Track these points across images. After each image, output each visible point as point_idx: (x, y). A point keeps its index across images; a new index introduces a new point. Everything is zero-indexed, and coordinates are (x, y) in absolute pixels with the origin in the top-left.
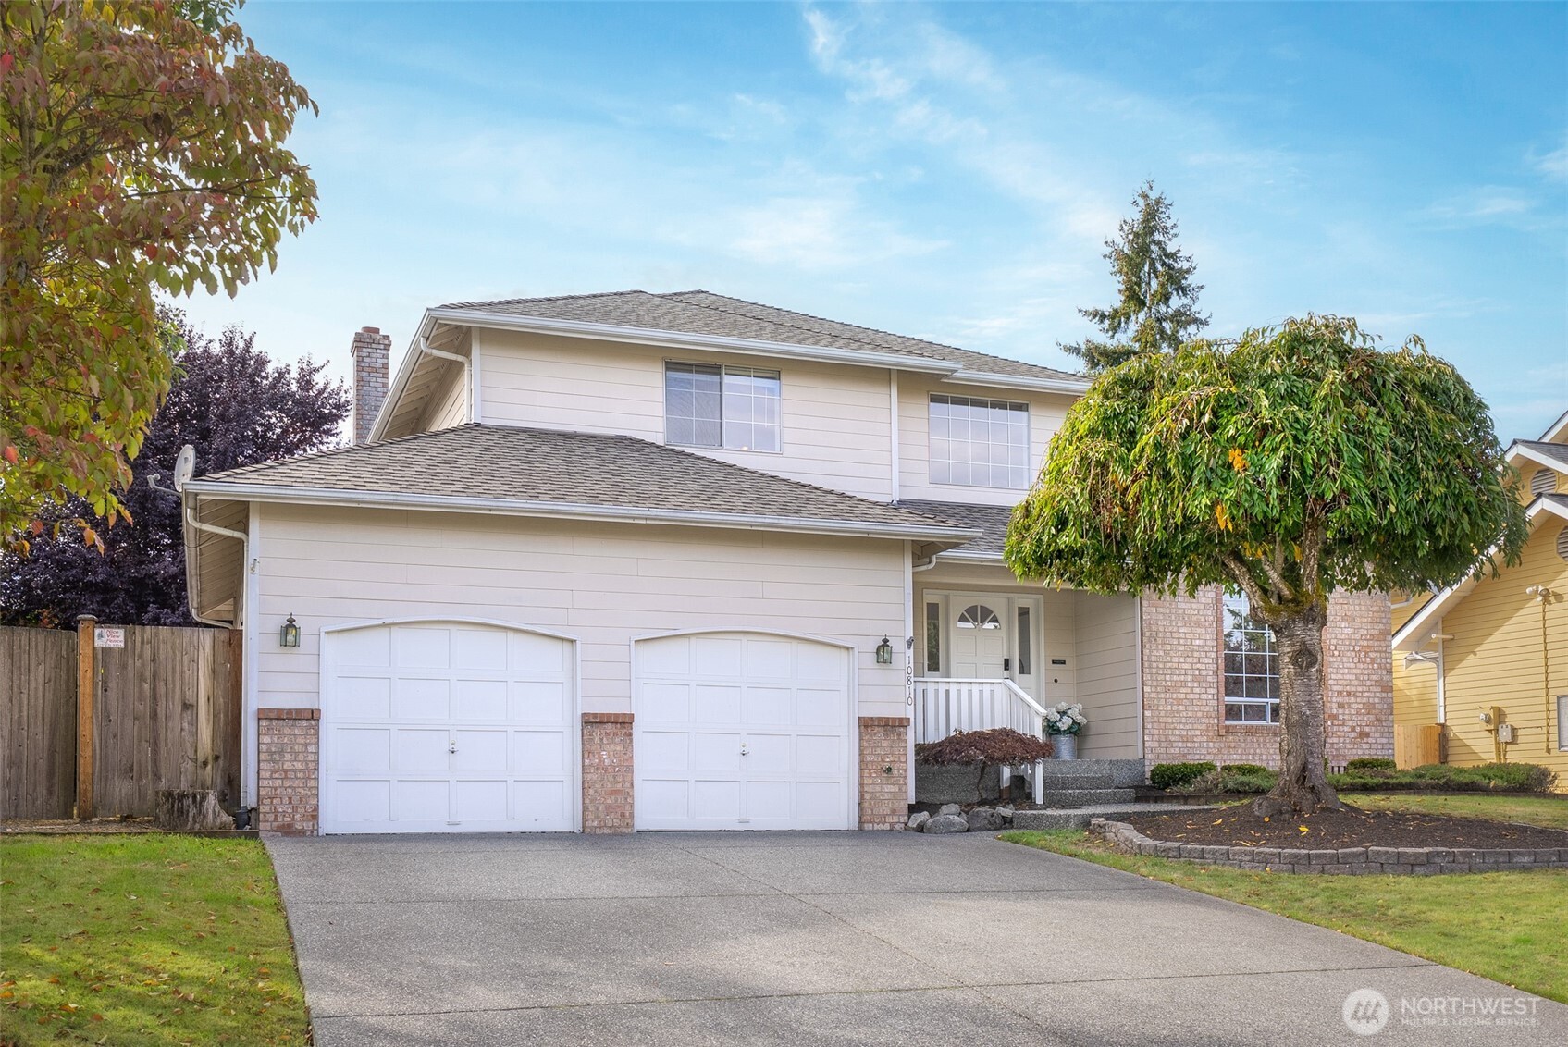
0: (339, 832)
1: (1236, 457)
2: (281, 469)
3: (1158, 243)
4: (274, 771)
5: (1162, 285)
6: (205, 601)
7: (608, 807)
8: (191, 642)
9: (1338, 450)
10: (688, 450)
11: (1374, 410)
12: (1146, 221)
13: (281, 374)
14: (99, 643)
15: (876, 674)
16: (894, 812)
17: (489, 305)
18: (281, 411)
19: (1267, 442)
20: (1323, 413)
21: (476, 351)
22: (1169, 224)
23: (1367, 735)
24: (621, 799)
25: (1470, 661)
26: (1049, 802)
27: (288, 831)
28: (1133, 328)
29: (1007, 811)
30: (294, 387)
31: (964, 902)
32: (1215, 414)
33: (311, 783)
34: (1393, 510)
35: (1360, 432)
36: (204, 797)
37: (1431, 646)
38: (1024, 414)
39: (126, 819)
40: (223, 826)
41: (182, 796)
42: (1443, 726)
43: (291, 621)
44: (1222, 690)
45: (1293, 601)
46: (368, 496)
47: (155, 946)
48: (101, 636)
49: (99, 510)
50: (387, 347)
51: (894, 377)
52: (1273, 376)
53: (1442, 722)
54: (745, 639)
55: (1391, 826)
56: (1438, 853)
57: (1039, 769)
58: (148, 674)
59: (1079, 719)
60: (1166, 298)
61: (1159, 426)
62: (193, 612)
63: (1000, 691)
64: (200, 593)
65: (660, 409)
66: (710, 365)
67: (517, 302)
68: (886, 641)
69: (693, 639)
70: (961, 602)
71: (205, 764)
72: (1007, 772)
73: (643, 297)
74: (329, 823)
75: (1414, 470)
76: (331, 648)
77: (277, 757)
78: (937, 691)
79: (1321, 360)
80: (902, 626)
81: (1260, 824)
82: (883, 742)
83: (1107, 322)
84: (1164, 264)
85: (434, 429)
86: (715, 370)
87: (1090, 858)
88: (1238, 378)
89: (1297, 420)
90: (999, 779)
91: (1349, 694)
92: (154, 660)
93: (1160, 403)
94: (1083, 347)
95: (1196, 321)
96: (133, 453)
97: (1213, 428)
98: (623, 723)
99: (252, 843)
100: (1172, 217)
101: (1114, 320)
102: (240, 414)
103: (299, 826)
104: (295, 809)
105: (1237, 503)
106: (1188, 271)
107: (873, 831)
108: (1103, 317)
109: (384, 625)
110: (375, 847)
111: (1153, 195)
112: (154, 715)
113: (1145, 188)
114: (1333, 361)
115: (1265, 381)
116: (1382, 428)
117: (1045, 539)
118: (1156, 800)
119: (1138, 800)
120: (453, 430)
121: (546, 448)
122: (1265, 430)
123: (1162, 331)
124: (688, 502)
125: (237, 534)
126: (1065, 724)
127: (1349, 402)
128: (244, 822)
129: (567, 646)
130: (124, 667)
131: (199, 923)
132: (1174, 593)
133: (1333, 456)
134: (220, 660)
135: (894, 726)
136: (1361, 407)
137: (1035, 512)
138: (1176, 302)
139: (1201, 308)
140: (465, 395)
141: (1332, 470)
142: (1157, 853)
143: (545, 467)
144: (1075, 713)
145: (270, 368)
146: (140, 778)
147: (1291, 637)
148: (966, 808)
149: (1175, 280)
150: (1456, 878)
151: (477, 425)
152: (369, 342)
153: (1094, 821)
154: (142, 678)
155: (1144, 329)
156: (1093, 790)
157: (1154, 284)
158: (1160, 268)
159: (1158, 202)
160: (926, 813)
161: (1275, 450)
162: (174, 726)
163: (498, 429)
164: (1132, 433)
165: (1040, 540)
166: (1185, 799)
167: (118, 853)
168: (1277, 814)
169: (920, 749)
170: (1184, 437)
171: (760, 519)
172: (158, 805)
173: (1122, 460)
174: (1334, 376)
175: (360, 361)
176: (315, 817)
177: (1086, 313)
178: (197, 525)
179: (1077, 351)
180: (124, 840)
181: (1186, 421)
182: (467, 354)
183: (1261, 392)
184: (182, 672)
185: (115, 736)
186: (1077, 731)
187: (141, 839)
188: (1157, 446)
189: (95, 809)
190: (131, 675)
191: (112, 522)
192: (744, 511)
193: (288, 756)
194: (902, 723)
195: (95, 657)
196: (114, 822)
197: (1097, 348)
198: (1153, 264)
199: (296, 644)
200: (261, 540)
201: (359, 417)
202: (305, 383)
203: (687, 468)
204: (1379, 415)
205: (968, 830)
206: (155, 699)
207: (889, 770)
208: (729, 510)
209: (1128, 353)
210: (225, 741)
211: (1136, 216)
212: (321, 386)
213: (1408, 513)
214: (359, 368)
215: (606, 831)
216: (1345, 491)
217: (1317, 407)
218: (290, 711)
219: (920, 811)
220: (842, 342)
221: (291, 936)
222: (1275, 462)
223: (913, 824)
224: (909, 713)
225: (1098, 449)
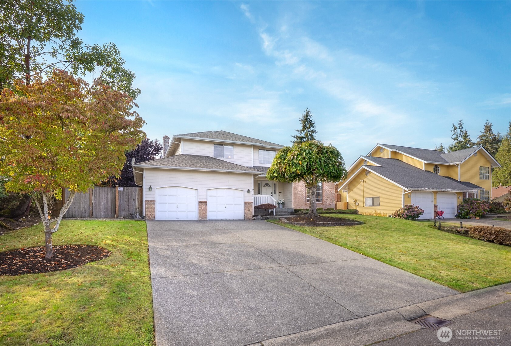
0: (159, 220)
1: (300, 163)
2: (149, 162)
3: (309, 118)
4: (148, 210)
5: (309, 126)
6: (138, 182)
7: (203, 216)
8: (134, 190)
9: (316, 162)
10: (217, 158)
11: (322, 155)
12: (307, 115)
13: (151, 142)
14: (119, 190)
15: (247, 195)
16: (250, 217)
17: (184, 135)
18: (152, 148)
19: (305, 160)
20: (314, 156)
21: (182, 142)
22: (311, 115)
23: (330, 204)
24: (205, 215)
25: (352, 192)
26: (276, 215)
27: (150, 220)
28: (304, 133)
29: (268, 217)
30: (154, 144)
31: (253, 231)
32: (297, 155)
33: (154, 212)
34: (324, 171)
35: (320, 158)
36: (136, 214)
37: (346, 189)
38: (275, 152)
39: (124, 218)
40: (140, 219)
41: (133, 214)
42: (348, 202)
43: (151, 186)
44: (306, 197)
45: (312, 184)
46: (163, 167)
47: (127, 236)
48: (119, 189)
49: (117, 177)
50: (169, 139)
51: (253, 146)
52: (306, 150)
53: (347, 202)
54: (226, 189)
55: (325, 219)
56: (330, 223)
57: (275, 210)
58: (127, 195)
59: (283, 202)
60: (310, 128)
61: (289, 157)
62: (136, 183)
63: (269, 197)
64: (137, 181)
65: (213, 152)
66: (222, 144)
67: (189, 134)
68: (249, 190)
69: (217, 189)
70: (264, 183)
71: (137, 209)
72: (270, 210)
73: (211, 132)
74: (157, 219)
75: (328, 165)
76: (157, 191)
77: (148, 208)
78: (258, 197)
79: (314, 147)
80: (252, 187)
81: (305, 219)
82: (248, 206)
83: (300, 132)
84: (310, 122)
85: (175, 155)
86: (222, 145)
87: (278, 224)
88: (301, 150)
89: (310, 157)
90: (269, 212)
91: (327, 198)
92: (128, 192)
93: (289, 154)
94: (295, 136)
95: (315, 132)
96: (122, 169)
97: (297, 158)
98: (205, 203)
99: (144, 221)
100: (311, 114)
101: (301, 132)
102: (144, 149)
103: (152, 219)
104: (151, 216)
105: (299, 170)
106: (314, 123)
107: (247, 220)
108: (299, 131)
109: (166, 187)
110: (164, 222)
111: (308, 110)
112: (128, 201)
113: (307, 109)
114: (316, 148)
115: (305, 151)
116: (323, 158)
117: (272, 174)
118: (294, 215)
119: (291, 215)
120: (178, 155)
121: (193, 158)
122: (305, 158)
123: (309, 134)
124: (216, 168)
125: (142, 173)
126: (281, 202)
127: (318, 154)
128: (143, 218)
129: (196, 190)
130: (123, 194)
131: (133, 233)
132: (296, 182)
133: (315, 163)
134: (139, 192)
135: (250, 203)
136: (320, 155)
137: (271, 170)
138: (312, 129)
139: (316, 130)
140: (180, 149)
141: (315, 165)
142: (288, 223)
143: (193, 162)
144: (282, 201)
145: (150, 141)
146: (126, 211)
147: (311, 190)
148: (262, 216)
149: (312, 125)
150: (332, 227)
151: (182, 154)
152: (166, 138)
153: (281, 218)
154: (126, 195)
155: (306, 133)
156: (283, 213)
157: (308, 126)
158: (309, 123)
159: (309, 111)
160: (255, 217)
161: (306, 161)
162: (132, 203)
163: (186, 155)
164: (285, 158)
165: (271, 175)
166: (298, 215)
167: (122, 223)
168: (308, 217)
169: (255, 207)
170: (292, 159)
171: (228, 170)
172: (129, 215)
173: (283, 163)
174: (316, 150)
175: (164, 141)
176: (155, 217)
177: (296, 130)
178: (135, 171)
179: (294, 137)
180: (123, 221)
181: (293, 157)
182: (181, 143)
183: (304, 152)
184: (133, 194)
185: (122, 204)
186: (283, 204)
187: (126, 221)
188: (288, 161)
189: (119, 216)
190: (124, 195)
191: (119, 179)
192: (225, 169)
193: (150, 208)
194: (252, 203)
195: (118, 192)
196: (122, 218)
197: (298, 136)
198: (308, 122)
199: (151, 190)
200: (145, 174)
201: (164, 151)
202: (156, 143)
203: (217, 162)
204: (323, 156)
205: (262, 220)
206: (128, 199)
207: (249, 210)
208: (222, 169)
209: (303, 137)
210: (140, 205)
211: (305, 114)
212: (159, 144)
213: (327, 171)
214: (164, 143)
215: (202, 220)
216: (317, 168)
217: (313, 155)
218: (150, 201)
219: (255, 216)
220: (244, 140)
221: (147, 235)
222: (306, 163)
223: (253, 219)
224: (253, 201)
225: (279, 161)
